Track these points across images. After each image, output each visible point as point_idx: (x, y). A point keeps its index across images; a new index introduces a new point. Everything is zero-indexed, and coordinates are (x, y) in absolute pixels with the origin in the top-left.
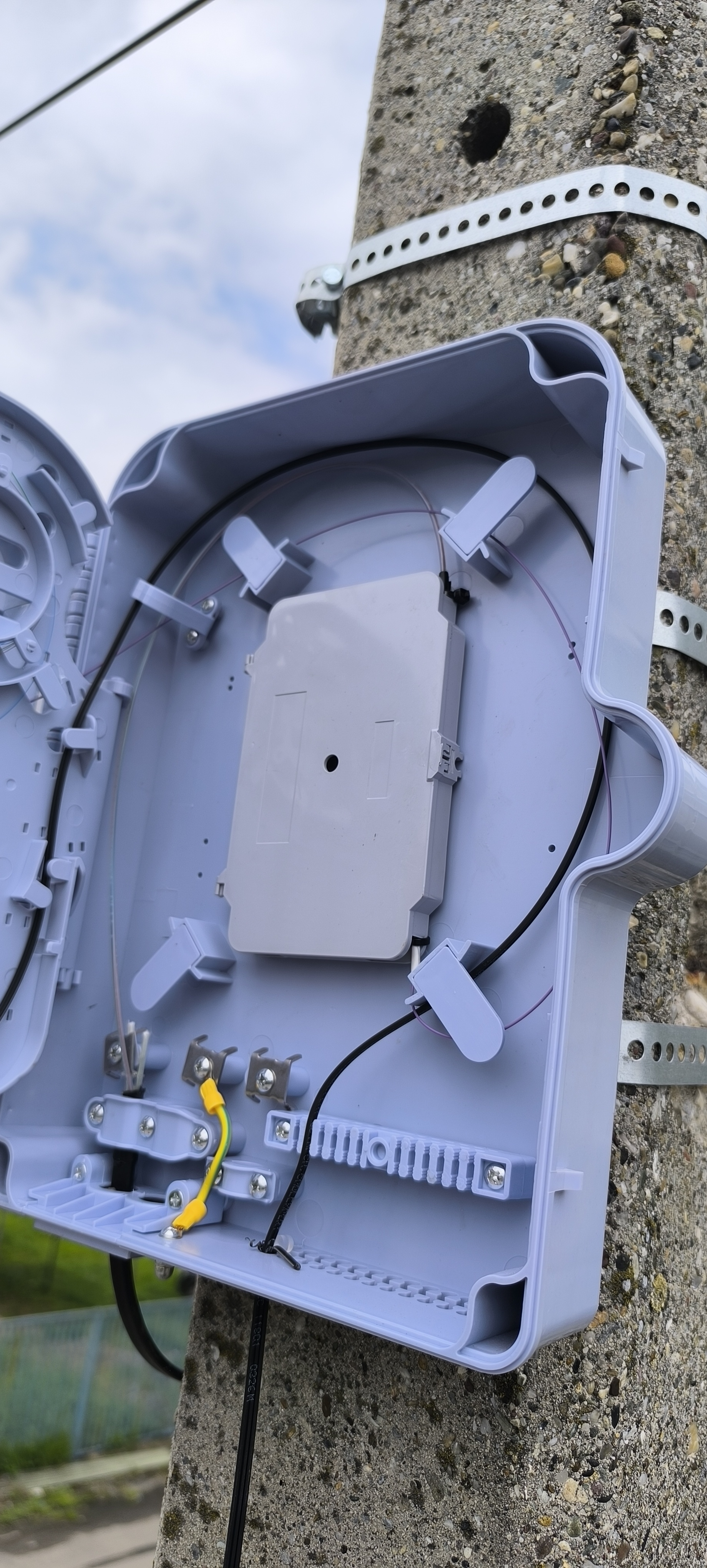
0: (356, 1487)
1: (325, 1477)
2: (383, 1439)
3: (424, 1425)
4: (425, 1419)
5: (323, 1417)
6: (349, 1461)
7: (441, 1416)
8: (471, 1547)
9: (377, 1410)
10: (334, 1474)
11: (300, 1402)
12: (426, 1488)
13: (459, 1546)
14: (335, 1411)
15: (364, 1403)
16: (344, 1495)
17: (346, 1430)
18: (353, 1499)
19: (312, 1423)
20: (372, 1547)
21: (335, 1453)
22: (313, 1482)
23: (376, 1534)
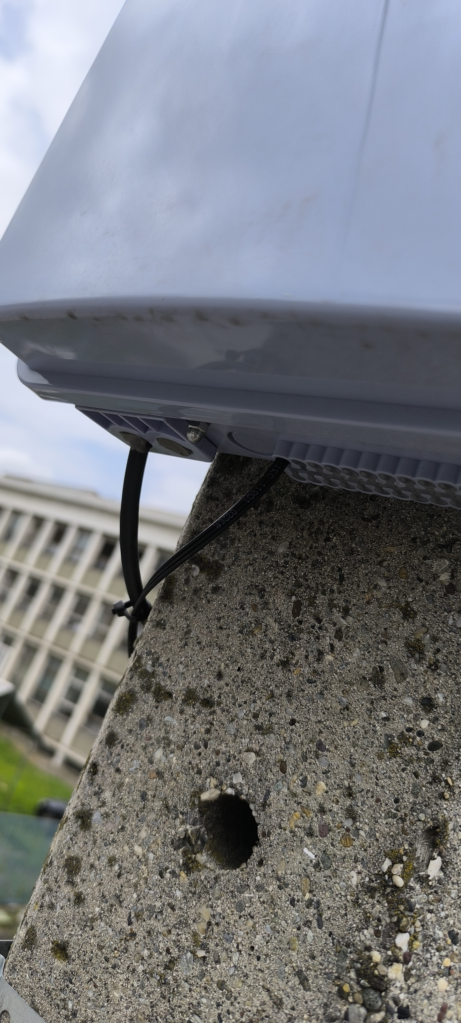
0: (315, 672)
1: (285, 664)
2: (350, 634)
3: (395, 622)
4: (397, 616)
5: (292, 618)
6: (312, 651)
7: (416, 613)
8: (429, 720)
9: (348, 612)
10: (294, 662)
11: (271, 606)
12: (389, 671)
13: (417, 718)
14: (305, 612)
15: (335, 606)
16: (301, 679)
17: (313, 627)
18: (310, 681)
19: (279, 623)
20: (323, 720)
21: (298, 646)
22: (271, 668)
23: (328, 709)
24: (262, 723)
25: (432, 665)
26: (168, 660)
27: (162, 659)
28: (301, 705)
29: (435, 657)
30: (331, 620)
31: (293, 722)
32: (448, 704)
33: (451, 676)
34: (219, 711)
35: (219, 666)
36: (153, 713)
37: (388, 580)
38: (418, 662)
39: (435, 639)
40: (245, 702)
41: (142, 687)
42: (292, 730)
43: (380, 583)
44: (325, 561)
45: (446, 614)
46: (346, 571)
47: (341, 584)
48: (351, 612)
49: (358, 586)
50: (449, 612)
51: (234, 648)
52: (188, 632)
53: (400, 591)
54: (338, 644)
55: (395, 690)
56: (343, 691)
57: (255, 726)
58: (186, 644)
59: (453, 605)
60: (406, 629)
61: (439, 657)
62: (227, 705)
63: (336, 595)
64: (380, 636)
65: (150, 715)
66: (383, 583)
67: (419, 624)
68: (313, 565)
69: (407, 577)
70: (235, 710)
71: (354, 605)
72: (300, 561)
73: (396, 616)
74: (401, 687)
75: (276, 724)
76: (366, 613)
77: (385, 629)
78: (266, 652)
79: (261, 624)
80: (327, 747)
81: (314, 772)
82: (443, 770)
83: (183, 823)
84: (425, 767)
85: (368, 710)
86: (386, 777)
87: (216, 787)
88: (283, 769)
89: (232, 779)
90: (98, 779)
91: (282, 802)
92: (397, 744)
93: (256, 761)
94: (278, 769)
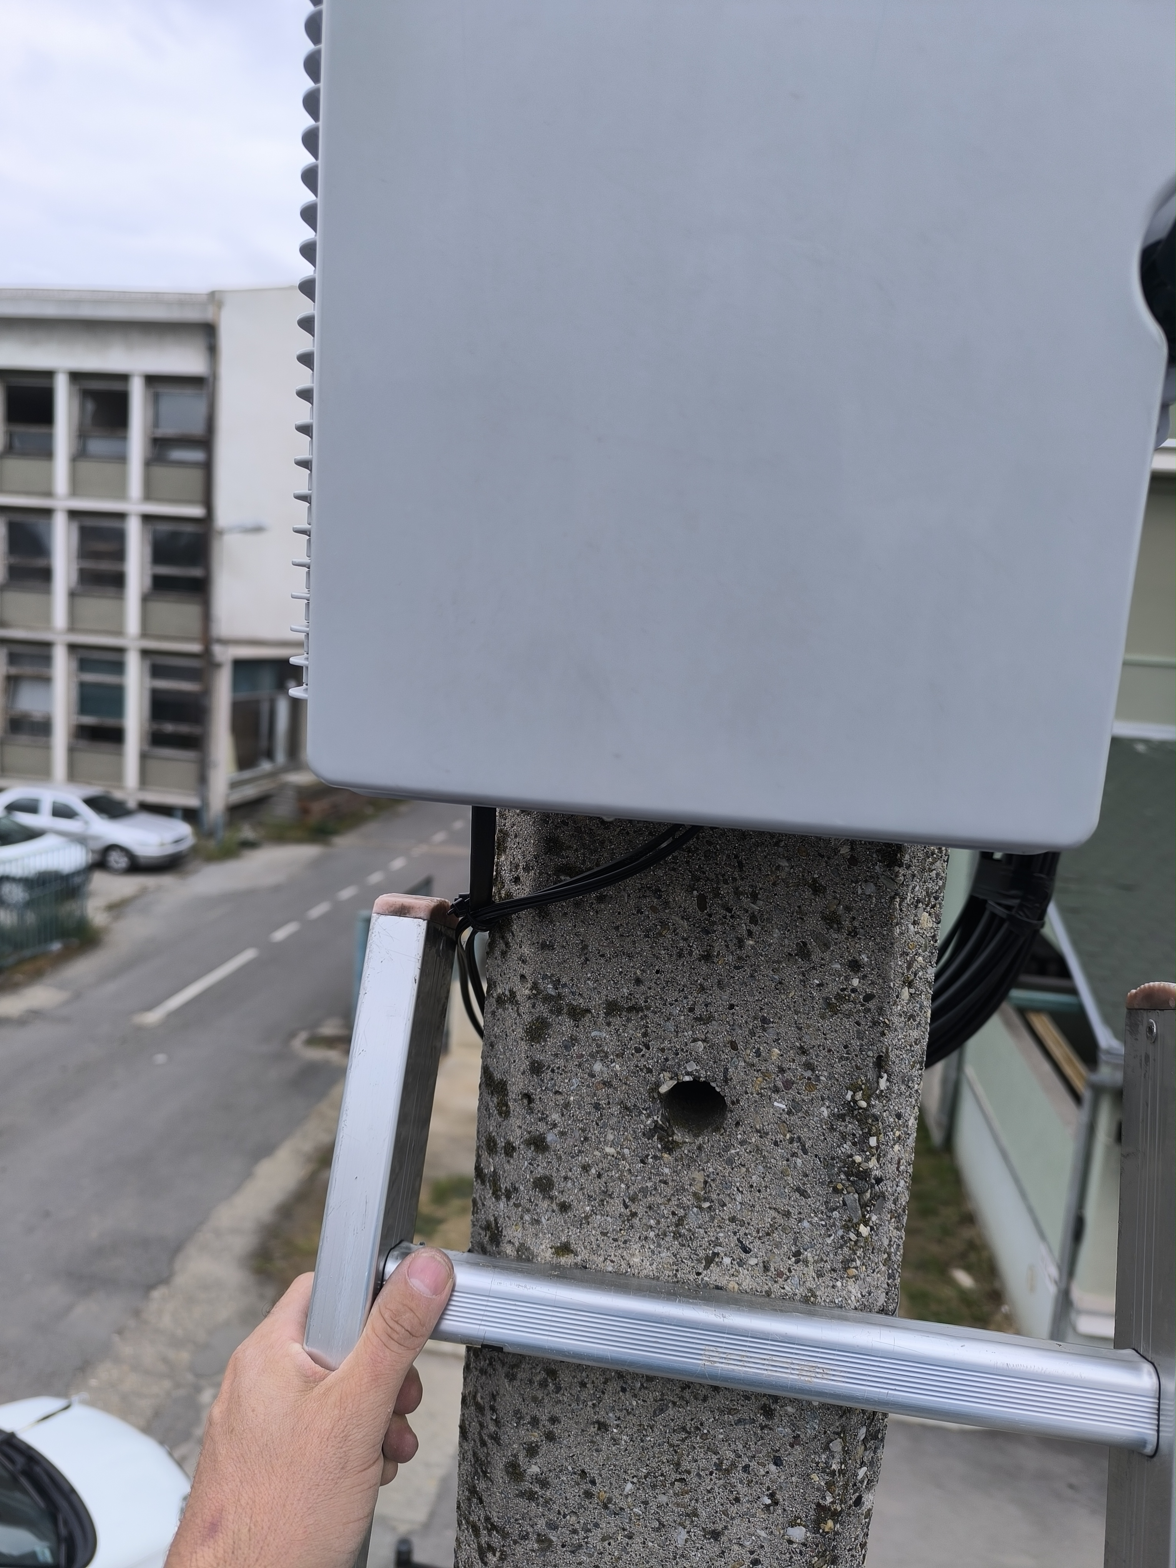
24: (700, 1015)
25: (852, 932)
26: (572, 980)
27: (564, 980)
28: (735, 990)
29: (852, 924)
30: (741, 907)
31: (732, 1007)
32: (873, 962)
33: (870, 939)
34: (650, 1015)
35: (635, 973)
36: (574, 1033)
37: (789, 860)
38: (839, 930)
39: (848, 909)
40: (676, 1000)
41: (551, 1011)
42: (733, 1014)
43: (781, 864)
44: (717, 850)
45: (854, 885)
46: (742, 856)
47: (741, 870)
48: (759, 896)
49: (760, 870)
50: (857, 882)
51: (645, 954)
52: (585, 947)
53: (804, 869)
54: (753, 928)
55: (823, 959)
56: (773, 970)
57: (694, 1018)
58: (587, 960)
59: (858, 876)
60: (819, 903)
61: (856, 924)
62: (657, 1007)
63: (739, 883)
64: (795, 914)
65: (572, 1035)
66: (784, 863)
67: (830, 898)
68: (705, 856)
69: (808, 855)
70: (669, 1009)
71: (761, 889)
72: (690, 854)
73: (807, 893)
74: (827, 956)
75: (715, 1012)
76: (776, 895)
77: (799, 907)
78: (682, 950)
79: (667, 924)
80: (772, 1020)
81: (765, 1043)
82: (879, 1015)
83: (648, 1116)
84: (865, 1016)
85: (801, 981)
86: (832, 1031)
87: (671, 1078)
88: (734, 1046)
89: (685, 1068)
90: (537, 1106)
91: (742, 1074)
92: (836, 1004)
93: (705, 1047)
94: (729, 1049)
